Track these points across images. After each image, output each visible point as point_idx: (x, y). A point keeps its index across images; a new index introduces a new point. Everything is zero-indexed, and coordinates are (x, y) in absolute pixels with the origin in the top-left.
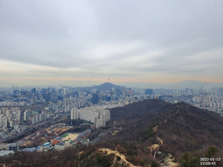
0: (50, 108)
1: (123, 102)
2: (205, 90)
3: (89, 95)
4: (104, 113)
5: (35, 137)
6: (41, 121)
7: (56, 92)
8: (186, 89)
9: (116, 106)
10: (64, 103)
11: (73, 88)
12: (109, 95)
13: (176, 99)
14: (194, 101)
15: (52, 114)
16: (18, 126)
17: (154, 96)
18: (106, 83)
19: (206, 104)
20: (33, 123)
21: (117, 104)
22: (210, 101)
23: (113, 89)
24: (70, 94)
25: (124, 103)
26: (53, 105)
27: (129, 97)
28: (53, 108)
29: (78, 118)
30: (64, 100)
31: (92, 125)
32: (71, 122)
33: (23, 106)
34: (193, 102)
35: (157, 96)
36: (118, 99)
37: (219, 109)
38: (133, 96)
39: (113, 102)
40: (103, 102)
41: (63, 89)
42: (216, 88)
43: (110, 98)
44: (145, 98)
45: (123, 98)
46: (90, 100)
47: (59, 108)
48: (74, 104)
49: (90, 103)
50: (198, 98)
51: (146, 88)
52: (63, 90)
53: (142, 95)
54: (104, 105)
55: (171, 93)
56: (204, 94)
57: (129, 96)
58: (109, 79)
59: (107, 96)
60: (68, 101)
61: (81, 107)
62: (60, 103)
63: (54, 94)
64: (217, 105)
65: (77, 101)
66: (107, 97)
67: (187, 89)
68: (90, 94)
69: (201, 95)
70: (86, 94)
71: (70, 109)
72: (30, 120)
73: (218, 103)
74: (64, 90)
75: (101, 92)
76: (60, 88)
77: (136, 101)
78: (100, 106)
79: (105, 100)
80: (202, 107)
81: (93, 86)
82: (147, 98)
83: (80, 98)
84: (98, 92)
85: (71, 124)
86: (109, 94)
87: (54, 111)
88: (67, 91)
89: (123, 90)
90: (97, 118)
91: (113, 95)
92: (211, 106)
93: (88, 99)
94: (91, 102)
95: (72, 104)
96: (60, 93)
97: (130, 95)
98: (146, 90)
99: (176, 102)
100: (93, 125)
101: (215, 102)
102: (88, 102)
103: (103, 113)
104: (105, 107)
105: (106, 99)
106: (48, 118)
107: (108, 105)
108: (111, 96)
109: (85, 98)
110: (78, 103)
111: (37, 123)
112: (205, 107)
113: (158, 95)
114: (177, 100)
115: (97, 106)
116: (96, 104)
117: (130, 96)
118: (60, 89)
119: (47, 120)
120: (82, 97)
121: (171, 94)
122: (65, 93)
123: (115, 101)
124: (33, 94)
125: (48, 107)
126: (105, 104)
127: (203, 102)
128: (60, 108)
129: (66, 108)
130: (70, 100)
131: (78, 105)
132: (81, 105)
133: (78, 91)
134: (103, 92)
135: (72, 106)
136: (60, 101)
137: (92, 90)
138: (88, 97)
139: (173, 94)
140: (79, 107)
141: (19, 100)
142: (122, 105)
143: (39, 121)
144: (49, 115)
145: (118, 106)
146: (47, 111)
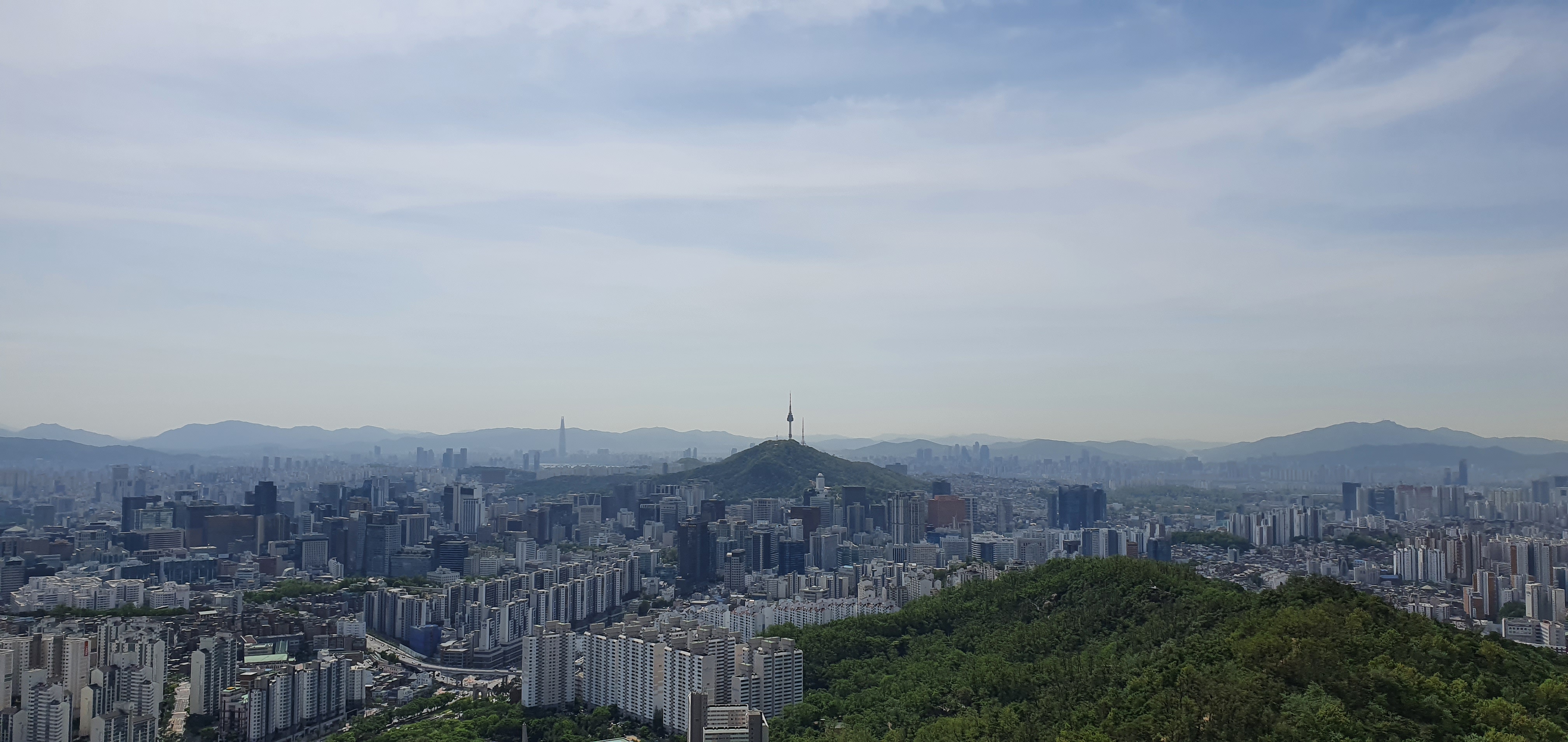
0: (375, 624)
1: (894, 581)
2: (1479, 497)
3: (648, 530)
4: (760, 661)
6: (306, 714)
7: (420, 511)
8: (1340, 488)
9: (844, 613)
10: (476, 590)
11: (538, 478)
12: (795, 531)
13: (1277, 557)
14: (1407, 577)
15: (387, 670)
17: (1113, 538)
18: (767, 445)
19: (1494, 598)
20: (253, 732)
21: (854, 592)
22: (1525, 572)
23: (820, 485)
24: (515, 526)
25: (900, 587)
26: (400, 602)
27: (938, 542)
28: (398, 623)
29: (570, 699)
30: (475, 563)
32: (524, 726)
33: (186, 606)
34: (1397, 581)
35: (1140, 537)
36: (855, 557)
38: (961, 536)
39: (822, 581)
40: (748, 580)
41: (470, 486)
42: (1560, 480)
43: (802, 548)
44: (1051, 556)
45: (891, 555)
46: (658, 569)
47: (440, 624)
48: (543, 597)
49: (661, 588)
50: (1433, 558)
51: (1053, 483)
52: (470, 491)
53: (1030, 534)
54: (760, 604)
55: (1240, 519)
57: (934, 538)
58: (790, 418)
59: (783, 539)
60: (503, 571)
61: (593, 617)
62: (446, 592)
63: (404, 523)
65: (564, 577)
66: (782, 545)
67: (1349, 489)
68: (661, 524)
69: (1452, 533)
70: (628, 519)
71: (519, 630)
72: (232, 713)
74: (478, 494)
75: (739, 508)
76: (448, 480)
77: (991, 574)
78: (732, 610)
79: (768, 565)
81: (680, 468)
82: (1063, 555)
84: (717, 509)
85: (525, 740)
86: (791, 522)
88: (496, 506)
89: (890, 495)
90: (711, 700)
91: (825, 534)
93: (644, 558)
94: (662, 578)
95: (533, 598)
96: (448, 517)
97: (946, 530)
98: (1054, 496)
99: (1275, 579)
101: (1562, 585)
102: (646, 582)
103: (752, 662)
104: (767, 615)
105: (775, 557)
106: (360, 694)
107: (790, 603)
108: (806, 536)
109: (625, 550)
110: (574, 587)
111: (278, 734)
112: (1487, 618)
113: (1147, 534)
114: (1283, 568)
115: (708, 608)
116: (698, 598)
117: (944, 535)
118: (449, 490)
119: (352, 707)
120: (602, 548)
121: (1234, 524)
122: (482, 519)
123: (836, 572)
124: (254, 523)
125: (364, 613)
126: (765, 599)
127: (1472, 582)
128: (448, 623)
129: (488, 626)
130: (520, 566)
131: (569, 602)
132: (595, 604)
133: (575, 502)
134: (752, 506)
135: (531, 608)
136: (444, 573)
137: (669, 491)
138: (647, 548)
139: (1248, 521)
140: (578, 618)
141: (162, 564)
142: (887, 605)
143: (296, 720)
144: (365, 678)
145: (858, 610)
146: (354, 645)
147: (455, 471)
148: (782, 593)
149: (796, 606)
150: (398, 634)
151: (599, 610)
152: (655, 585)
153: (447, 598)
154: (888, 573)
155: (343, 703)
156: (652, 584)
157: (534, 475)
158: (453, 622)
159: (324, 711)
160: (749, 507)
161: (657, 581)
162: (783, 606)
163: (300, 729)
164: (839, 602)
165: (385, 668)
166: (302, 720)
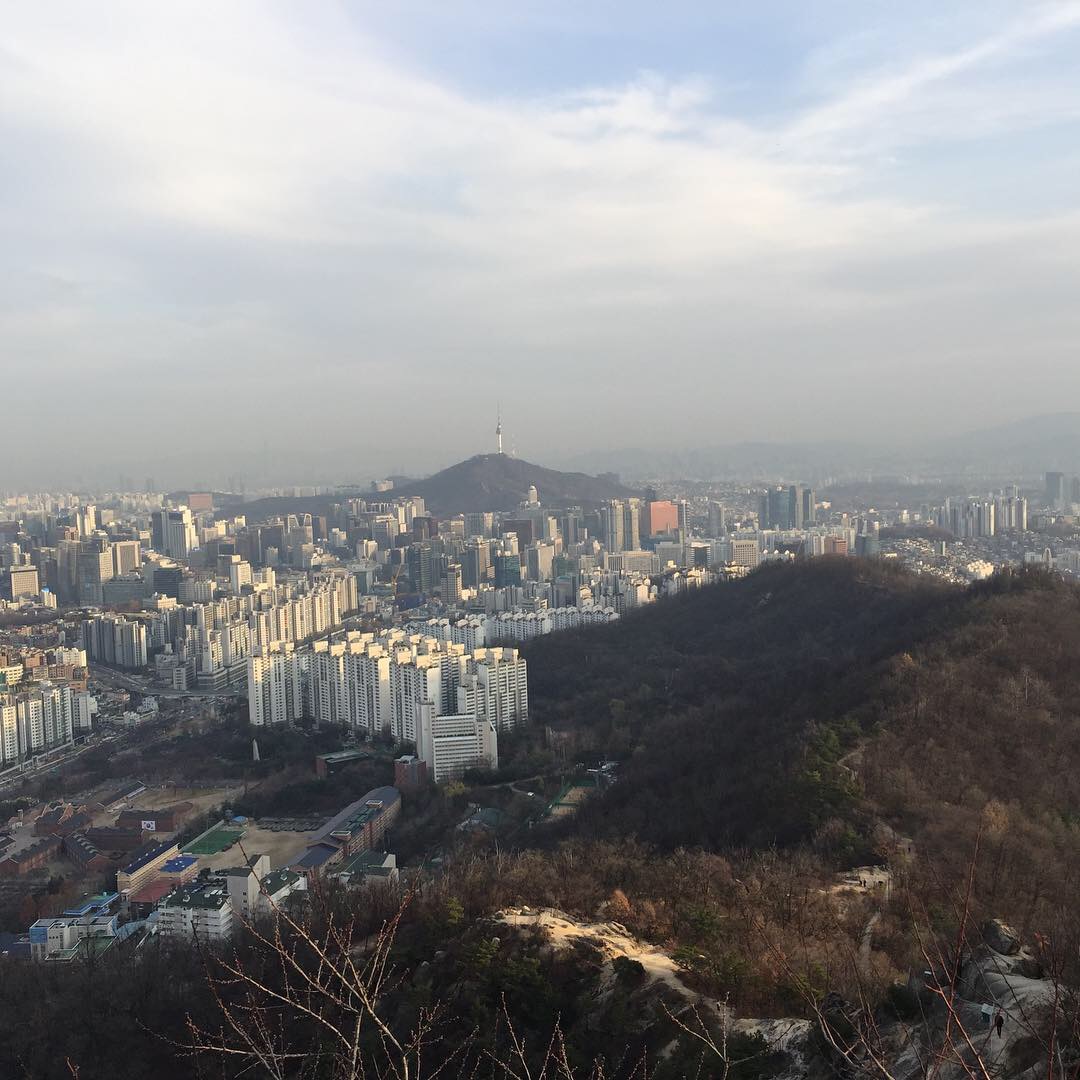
0: (95, 653)
1: (610, 588)
3: (361, 550)
4: (482, 671)
6: (34, 744)
7: (131, 539)
8: (1043, 478)
9: (564, 622)
10: (195, 614)
12: (510, 544)
13: (983, 548)
15: (112, 696)
18: (478, 461)
21: (571, 601)
23: (533, 497)
24: (228, 549)
25: (616, 592)
26: (118, 629)
27: (652, 549)
29: (298, 714)
30: (191, 587)
31: (404, 758)
32: (255, 744)
38: (675, 541)
39: (539, 591)
40: (465, 594)
41: (182, 508)
45: (606, 563)
46: (373, 587)
47: (162, 649)
48: (263, 619)
49: (378, 605)
51: (763, 485)
52: (179, 516)
53: (741, 536)
54: (480, 616)
55: (945, 511)
57: (648, 544)
58: (498, 432)
59: (498, 552)
60: (219, 596)
61: (317, 637)
62: (165, 618)
63: (114, 551)
68: (374, 542)
70: (340, 538)
71: (241, 651)
74: (187, 518)
75: (454, 523)
76: (155, 506)
78: (453, 622)
84: (428, 526)
85: (256, 756)
86: (506, 535)
88: (206, 530)
89: (605, 504)
90: (438, 711)
91: (539, 545)
93: (360, 576)
94: (380, 596)
97: (659, 536)
98: (764, 498)
100: (408, 758)
102: (364, 600)
103: (476, 673)
104: (486, 627)
105: (490, 571)
106: (86, 722)
107: (508, 615)
108: (521, 548)
113: (853, 532)
115: (430, 622)
116: (417, 613)
118: (156, 516)
119: (80, 733)
122: (193, 543)
125: (80, 641)
126: (484, 611)
128: (168, 647)
129: (209, 649)
131: (290, 623)
132: (314, 623)
135: (251, 631)
136: (161, 599)
138: (361, 567)
139: (954, 514)
140: (299, 637)
142: (606, 611)
143: (24, 749)
144: (91, 705)
145: (578, 617)
146: (77, 674)
147: (161, 497)
148: (500, 604)
149: (516, 617)
150: (119, 660)
151: (319, 629)
152: (372, 603)
153: (165, 624)
155: (70, 731)
156: (369, 602)
159: (51, 739)
161: (374, 599)
162: (504, 617)
163: (28, 758)
164: (559, 611)
165: (109, 694)
166: (29, 748)
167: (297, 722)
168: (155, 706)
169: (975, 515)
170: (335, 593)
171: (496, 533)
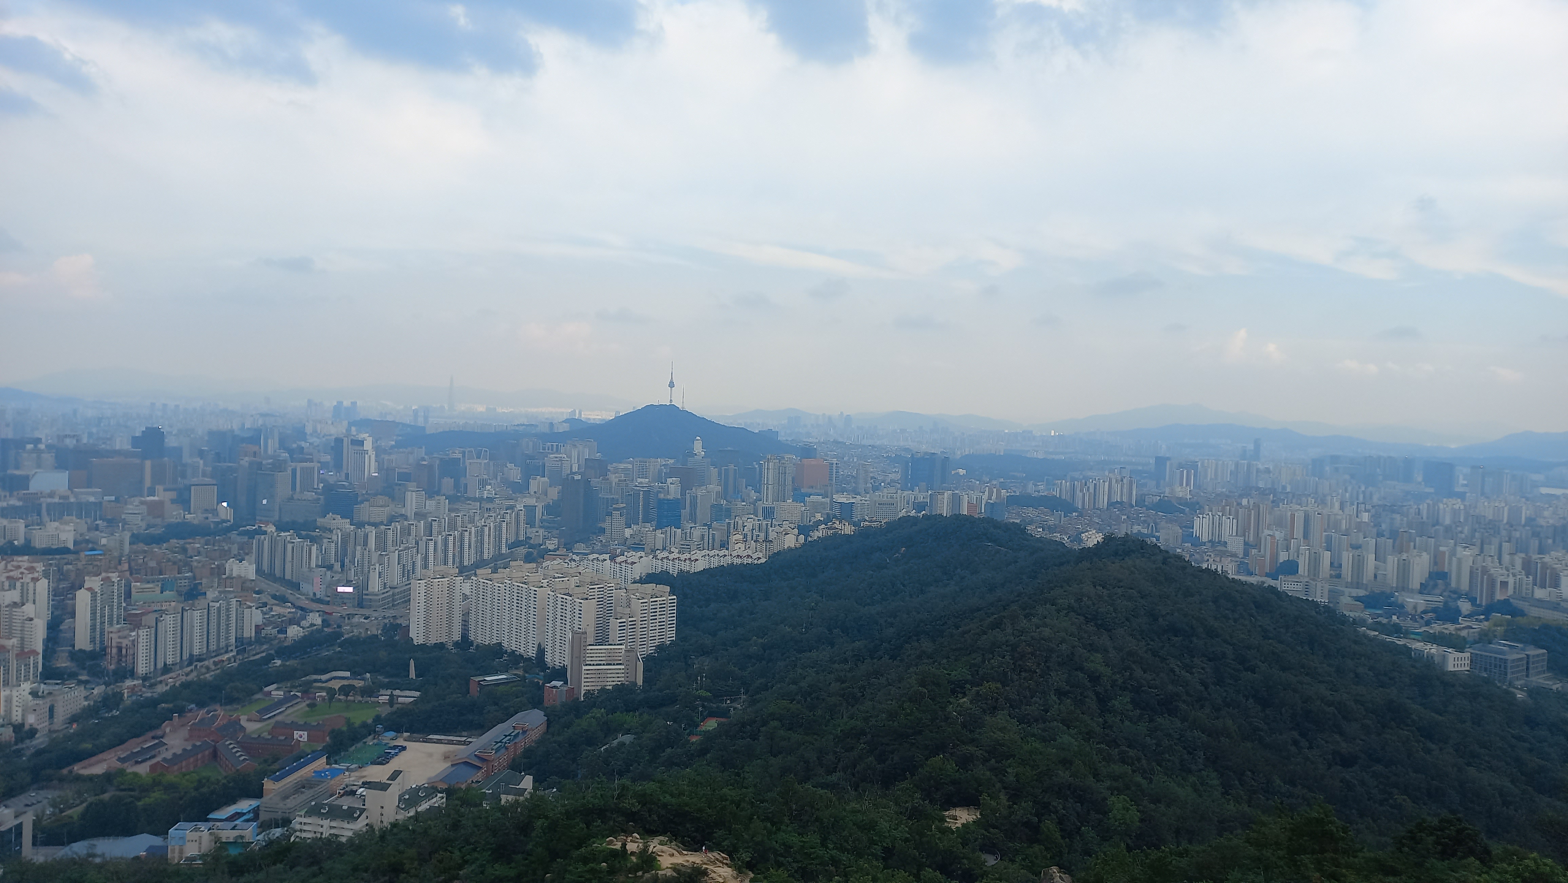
0: (265, 567)
1: (762, 535)
2: (1268, 471)
3: (534, 486)
4: (637, 605)
5: (154, 761)
6: (196, 652)
7: (311, 461)
8: (1152, 461)
9: (715, 563)
10: (366, 536)
11: (429, 431)
12: (673, 488)
13: (1096, 520)
14: (1205, 539)
15: (277, 610)
16: (26, 687)
17: (956, 501)
18: (649, 409)
19: (1275, 556)
20: (142, 668)
21: (724, 545)
22: (1301, 536)
23: (698, 447)
24: (406, 477)
25: (766, 540)
26: (290, 546)
27: (804, 501)
28: (288, 566)
29: (457, 637)
30: (365, 511)
31: (554, 683)
32: (412, 662)
33: (71, 547)
34: (1197, 542)
35: (980, 500)
36: (728, 513)
37: (1347, 591)
38: (825, 496)
39: (697, 534)
40: (628, 532)
41: (361, 436)
42: (1335, 459)
43: (677, 505)
44: (901, 514)
45: (760, 512)
46: (542, 521)
47: (330, 567)
48: (432, 544)
49: (545, 538)
50: (1227, 522)
51: (907, 450)
52: (361, 443)
53: (884, 495)
54: (639, 554)
55: (1066, 484)
56: (1263, 493)
57: (799, 497)
58: (672, 385)
59: (662, 496)
60: (391, 520)
61: (480, 563)
62: (337, 536)
63: (294, 471)
64: (1340, 566)
65: (452, 526)
66: (661, 502)
67: (1161, 461)
68: (546, 479)
69: (1244, 502)
70: (515, 473)
71: (408, 573)
72: (120, 649)
73: (1345, 554)
74: (368, 445)
75: (622, 466)
76: (338, 430)
77: (848, 529)
78: (612, 559)
79: (646, 520)
80: (1251, 574)
81: (566, 427)
82: (913, 513)
83: (475, 499)
84: (599, 467)
85: (412, 674)
86: (669, 480)
87: (296, 586)
88: (386, 457)
89: (762, 459)
90: (591, 640)
91: (700, 492)
92: (1301, 571)
93: (530, 509)
94: (546, 528)
95: (422, 545)
96: (338, 465)
97: (810, 491)
98: (907, 462)
99: (1093, 538)
100: (558, 683)
101: (1328, 549)
102: (532, 532)
103: (629, 606)
104: (644, 564)
105: (654, 513)
106: (249, 632)
107: (665, 554)
108: (683, 494)
109: (512, 503)
110: (462, 536)
111: (166, 669)
112: (1267, 575)
113: (985, 497)
114: (1100, 529)
115: (591, 557)
116: (580, 547)
117: (809, 496)
118: (339, 441)
119: (242, 644)
120: (490, 500)
121: (1060, 489)
122: (371, 469)
123: (710, 527)
124: (142, 468)
125: (253, 557)
126: (643, 549)
127: (1257, 546)
128: (337, 566)
129: (377, 569)
130: (409, 515)
131: (458, 549)
132: (482, 552)
133: (464, 456)
134: (633, 466)
135: (419, 555)
136: (334, 519)
137: (555, 450)
138: (532, 502)
139: (1073, 488)
140: (466, 564)
141: (44, 506)
142: (755, 556)
143: (186, 656)
144: (255, 617)
145: (728, 560)
146: (244, 586)
147: (345, 423)
148: (659, 545)
149: (671, 557)
150: (288, 576)
151: (486, 557)
152: (539, 536)
153: (337, 544)
154: (757, 528)
155: (233, 640)
156: (537, 534)
157: (424, 428)
158: (342, 566)
159: (213, 647)
160: (630, 466)
161: (541, 531)
162: (660, 556)
163: (190, 664)
164: (712, 553)
165: (274, 608)
166: (191, 655)
167: (456, 644)
168: (319, 621)
169: (1092, 490)
170: (504, 524)
171: (661, 478)
